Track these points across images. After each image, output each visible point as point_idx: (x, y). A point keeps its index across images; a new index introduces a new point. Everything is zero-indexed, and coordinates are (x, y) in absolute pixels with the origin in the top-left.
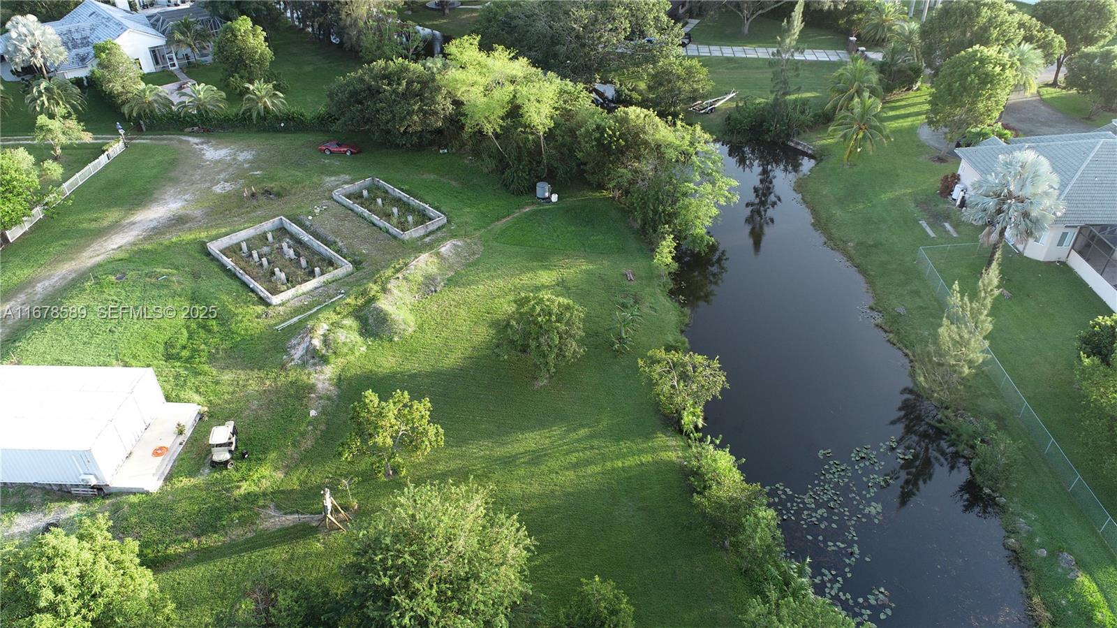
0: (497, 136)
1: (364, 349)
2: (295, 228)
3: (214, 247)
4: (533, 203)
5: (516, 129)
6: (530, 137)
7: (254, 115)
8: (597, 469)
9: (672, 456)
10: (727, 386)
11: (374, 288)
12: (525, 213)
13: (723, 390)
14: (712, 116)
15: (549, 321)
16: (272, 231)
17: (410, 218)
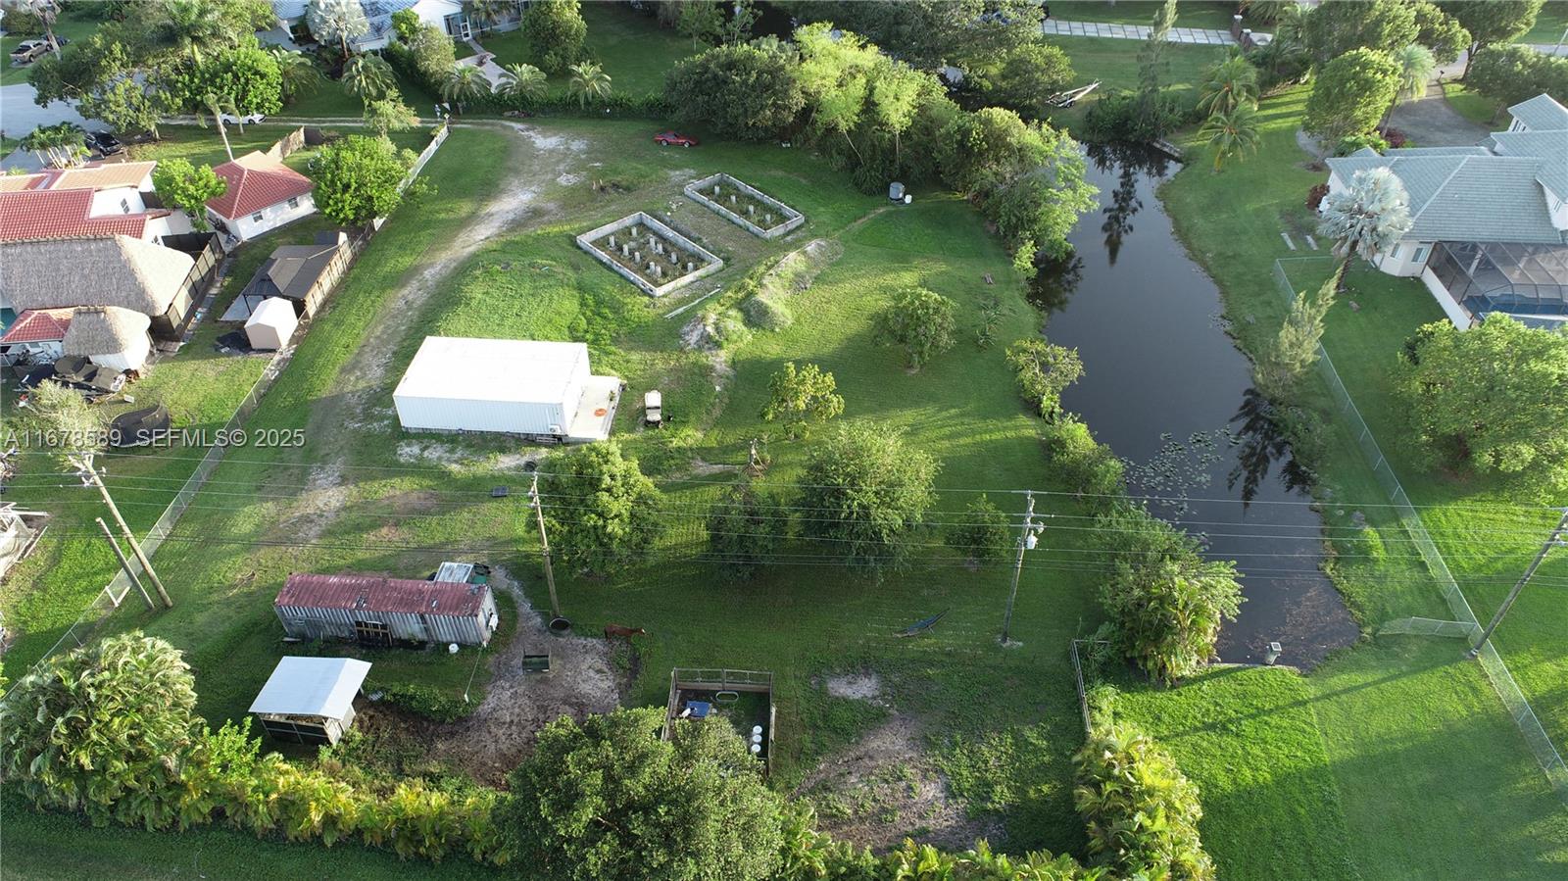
0: (849, 132)
1: (750, 337)
2: (656, 224)
3: (585, 240)
4: (887, 204)
5: (870, 127)
6: (887, 136)
7: (582, 102)
8: (969, 440)
9: (1031, 433)
10: (1084, 374)
11: (751, 284)
12: (881, 214)
13: (1080, 378)
14: (1071, 110)
15: (927, 313)
16: (636, 225)
17: (768, 217)
